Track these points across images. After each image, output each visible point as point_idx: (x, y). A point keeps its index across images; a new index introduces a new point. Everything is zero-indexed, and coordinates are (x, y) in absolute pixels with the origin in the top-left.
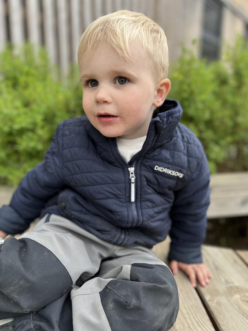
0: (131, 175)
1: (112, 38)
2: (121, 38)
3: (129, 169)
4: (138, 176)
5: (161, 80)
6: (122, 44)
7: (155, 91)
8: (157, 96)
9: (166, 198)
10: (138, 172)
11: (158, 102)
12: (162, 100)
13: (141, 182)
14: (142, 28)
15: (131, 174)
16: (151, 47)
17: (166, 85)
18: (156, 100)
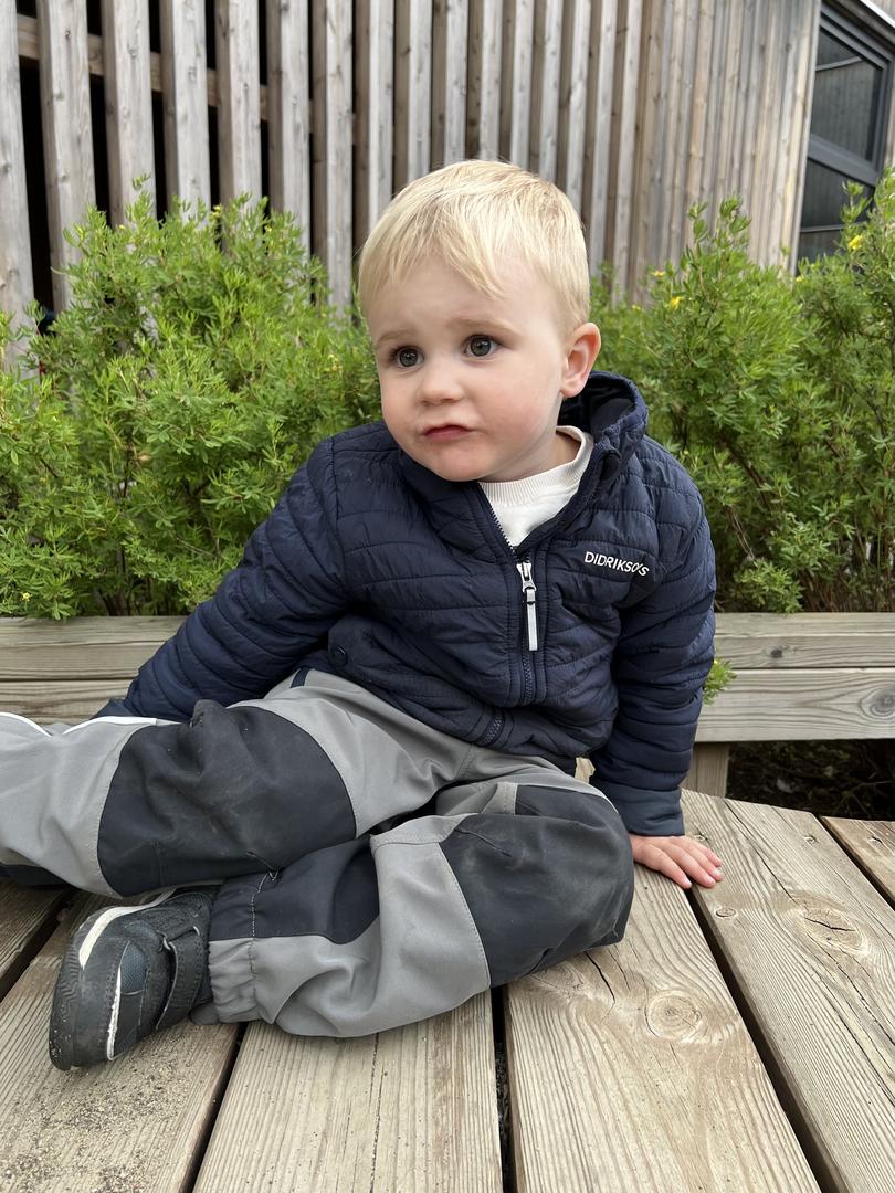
0: (525, 584)
1: (454, 250)
2: (473, 248)
3: (519, 566)
4: (543, 586)
5: (575, 329)
6: (478, 262)
7: (563, 359)
8: (570, 368)
9: (602, 630)
10: (542, 573)
11: (572, 384)
12: (582, 376)
13: (549, 600)
14: (519, 211)
15: (524, 581)
16: (544, 255)
17: (589, 339)
18: (567, 381)
